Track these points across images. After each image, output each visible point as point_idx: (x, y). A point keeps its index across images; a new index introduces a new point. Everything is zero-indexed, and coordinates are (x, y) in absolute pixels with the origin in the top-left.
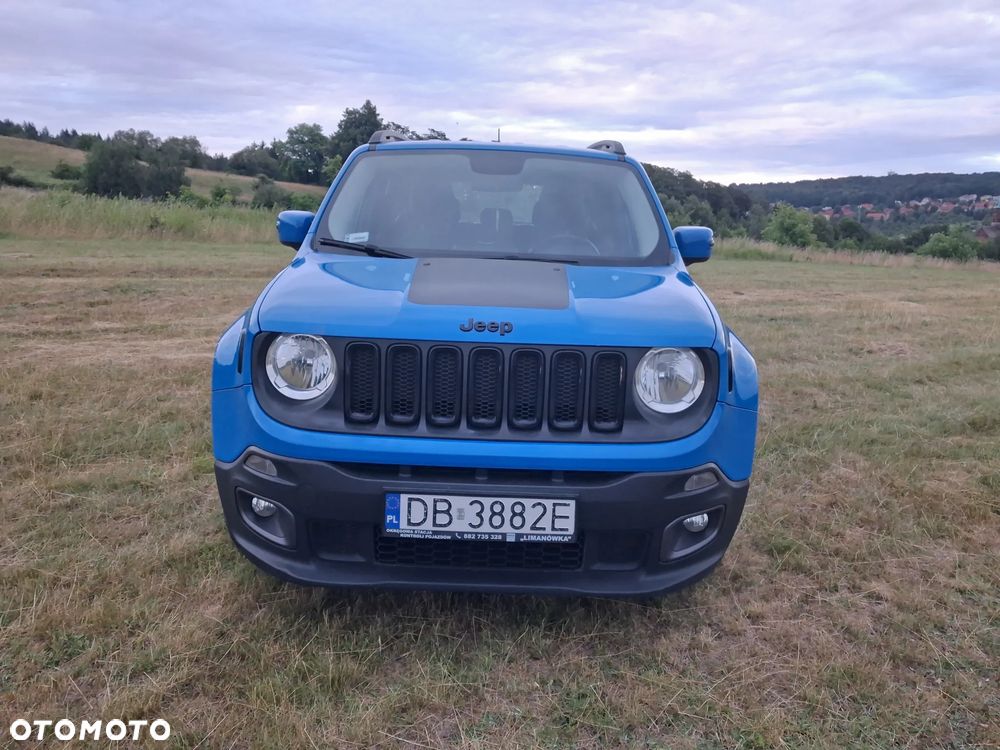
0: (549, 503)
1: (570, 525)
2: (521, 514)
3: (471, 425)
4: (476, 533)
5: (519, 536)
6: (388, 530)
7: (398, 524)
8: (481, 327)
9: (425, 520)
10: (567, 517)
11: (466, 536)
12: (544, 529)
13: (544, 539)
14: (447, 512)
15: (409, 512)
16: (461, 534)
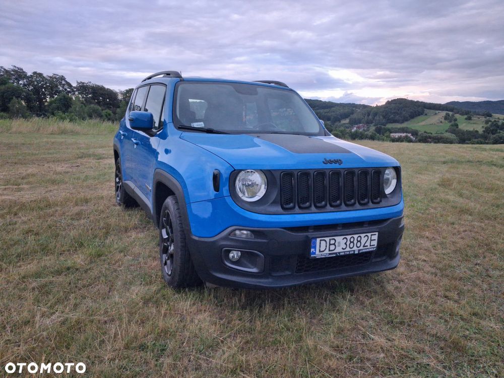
0: (369, 235)
1: (375, 243)
2: (360, 241)
3: (331, 206)
4: (344, 252)
5: (359, 250)
6: (312, 256)
7: (315, 253)
8: (331, 162)
9: (326, 249)
10: (375, 240)
11: (341, 254)
12: (367, 246)
13: (368, 250)
14: (334, 244)
15: (320, 246)
16: (339, 253)
